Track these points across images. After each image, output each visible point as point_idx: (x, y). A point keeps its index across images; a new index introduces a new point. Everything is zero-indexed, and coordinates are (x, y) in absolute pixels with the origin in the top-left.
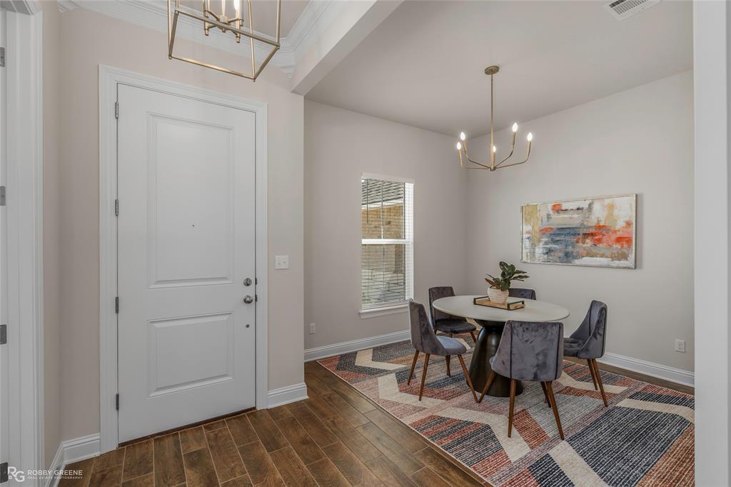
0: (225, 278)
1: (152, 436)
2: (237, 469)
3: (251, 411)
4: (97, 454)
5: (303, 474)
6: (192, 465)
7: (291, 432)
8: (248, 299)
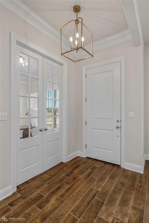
0: (110, 119)
1: (93, 159)
2: (98, 176)
3: (119, 166)
4: (82, 157)
5: (109, 190)
6: (92, 169)
7: (122, 178)
8: (118, 127)
